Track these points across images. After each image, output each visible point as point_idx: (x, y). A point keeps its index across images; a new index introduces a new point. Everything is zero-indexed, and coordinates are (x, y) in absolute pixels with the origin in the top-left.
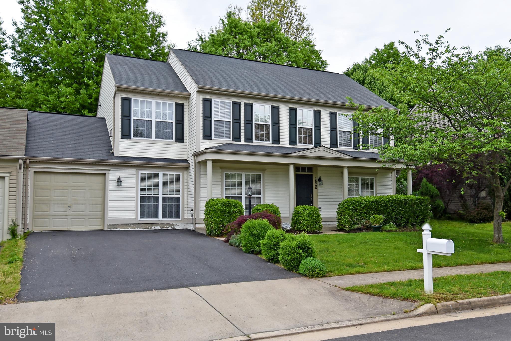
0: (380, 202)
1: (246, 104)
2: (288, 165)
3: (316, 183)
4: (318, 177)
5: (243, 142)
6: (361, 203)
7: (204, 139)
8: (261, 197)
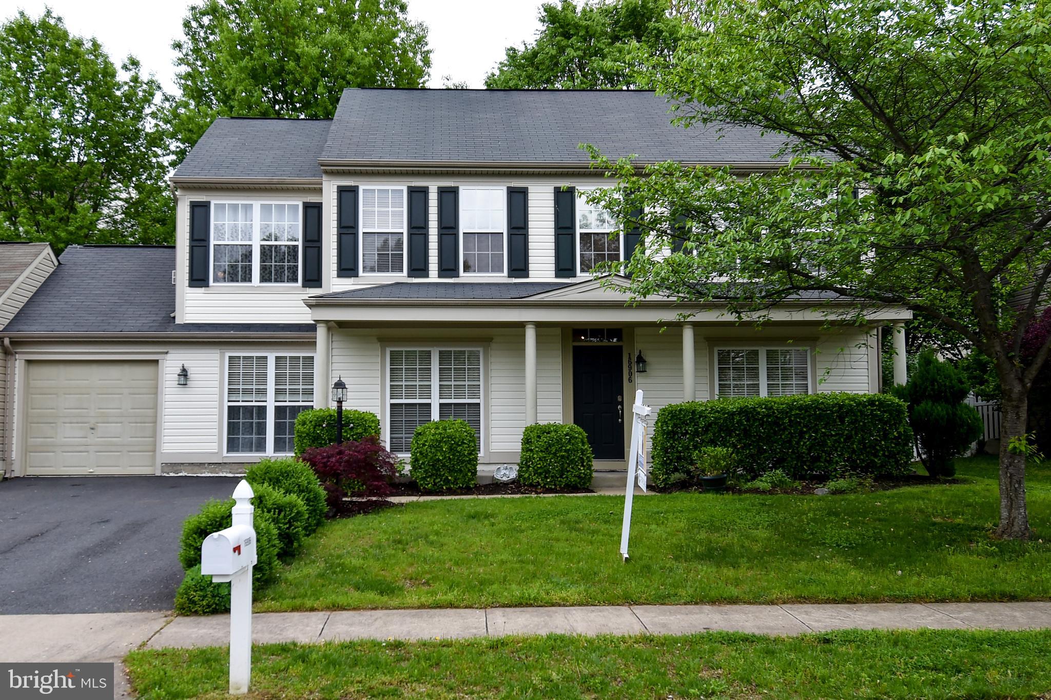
0: (758, 413)
1: (442, 191)
2: (522, 325)
3: (630, 368)
4: (637, 353)
5: (433, 276)
6: (700, 416)
7: (339, 276)
8: (479, 404)
